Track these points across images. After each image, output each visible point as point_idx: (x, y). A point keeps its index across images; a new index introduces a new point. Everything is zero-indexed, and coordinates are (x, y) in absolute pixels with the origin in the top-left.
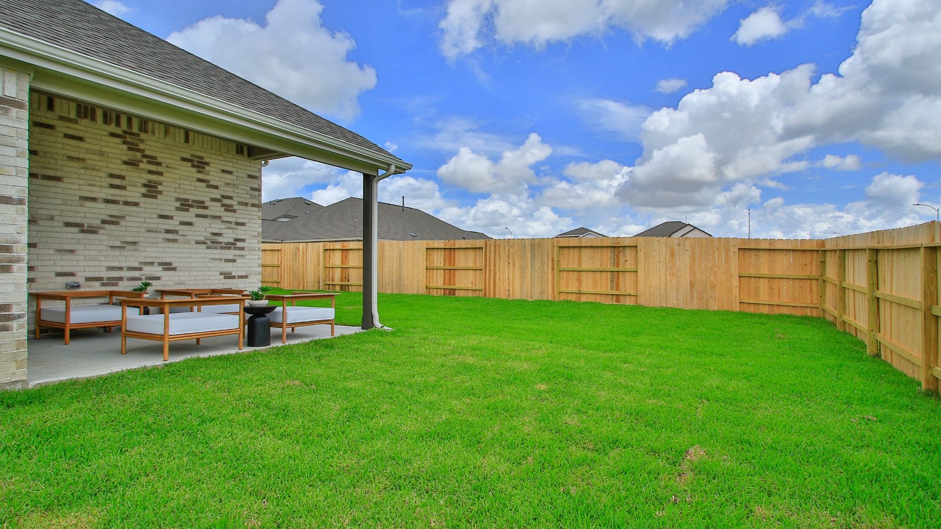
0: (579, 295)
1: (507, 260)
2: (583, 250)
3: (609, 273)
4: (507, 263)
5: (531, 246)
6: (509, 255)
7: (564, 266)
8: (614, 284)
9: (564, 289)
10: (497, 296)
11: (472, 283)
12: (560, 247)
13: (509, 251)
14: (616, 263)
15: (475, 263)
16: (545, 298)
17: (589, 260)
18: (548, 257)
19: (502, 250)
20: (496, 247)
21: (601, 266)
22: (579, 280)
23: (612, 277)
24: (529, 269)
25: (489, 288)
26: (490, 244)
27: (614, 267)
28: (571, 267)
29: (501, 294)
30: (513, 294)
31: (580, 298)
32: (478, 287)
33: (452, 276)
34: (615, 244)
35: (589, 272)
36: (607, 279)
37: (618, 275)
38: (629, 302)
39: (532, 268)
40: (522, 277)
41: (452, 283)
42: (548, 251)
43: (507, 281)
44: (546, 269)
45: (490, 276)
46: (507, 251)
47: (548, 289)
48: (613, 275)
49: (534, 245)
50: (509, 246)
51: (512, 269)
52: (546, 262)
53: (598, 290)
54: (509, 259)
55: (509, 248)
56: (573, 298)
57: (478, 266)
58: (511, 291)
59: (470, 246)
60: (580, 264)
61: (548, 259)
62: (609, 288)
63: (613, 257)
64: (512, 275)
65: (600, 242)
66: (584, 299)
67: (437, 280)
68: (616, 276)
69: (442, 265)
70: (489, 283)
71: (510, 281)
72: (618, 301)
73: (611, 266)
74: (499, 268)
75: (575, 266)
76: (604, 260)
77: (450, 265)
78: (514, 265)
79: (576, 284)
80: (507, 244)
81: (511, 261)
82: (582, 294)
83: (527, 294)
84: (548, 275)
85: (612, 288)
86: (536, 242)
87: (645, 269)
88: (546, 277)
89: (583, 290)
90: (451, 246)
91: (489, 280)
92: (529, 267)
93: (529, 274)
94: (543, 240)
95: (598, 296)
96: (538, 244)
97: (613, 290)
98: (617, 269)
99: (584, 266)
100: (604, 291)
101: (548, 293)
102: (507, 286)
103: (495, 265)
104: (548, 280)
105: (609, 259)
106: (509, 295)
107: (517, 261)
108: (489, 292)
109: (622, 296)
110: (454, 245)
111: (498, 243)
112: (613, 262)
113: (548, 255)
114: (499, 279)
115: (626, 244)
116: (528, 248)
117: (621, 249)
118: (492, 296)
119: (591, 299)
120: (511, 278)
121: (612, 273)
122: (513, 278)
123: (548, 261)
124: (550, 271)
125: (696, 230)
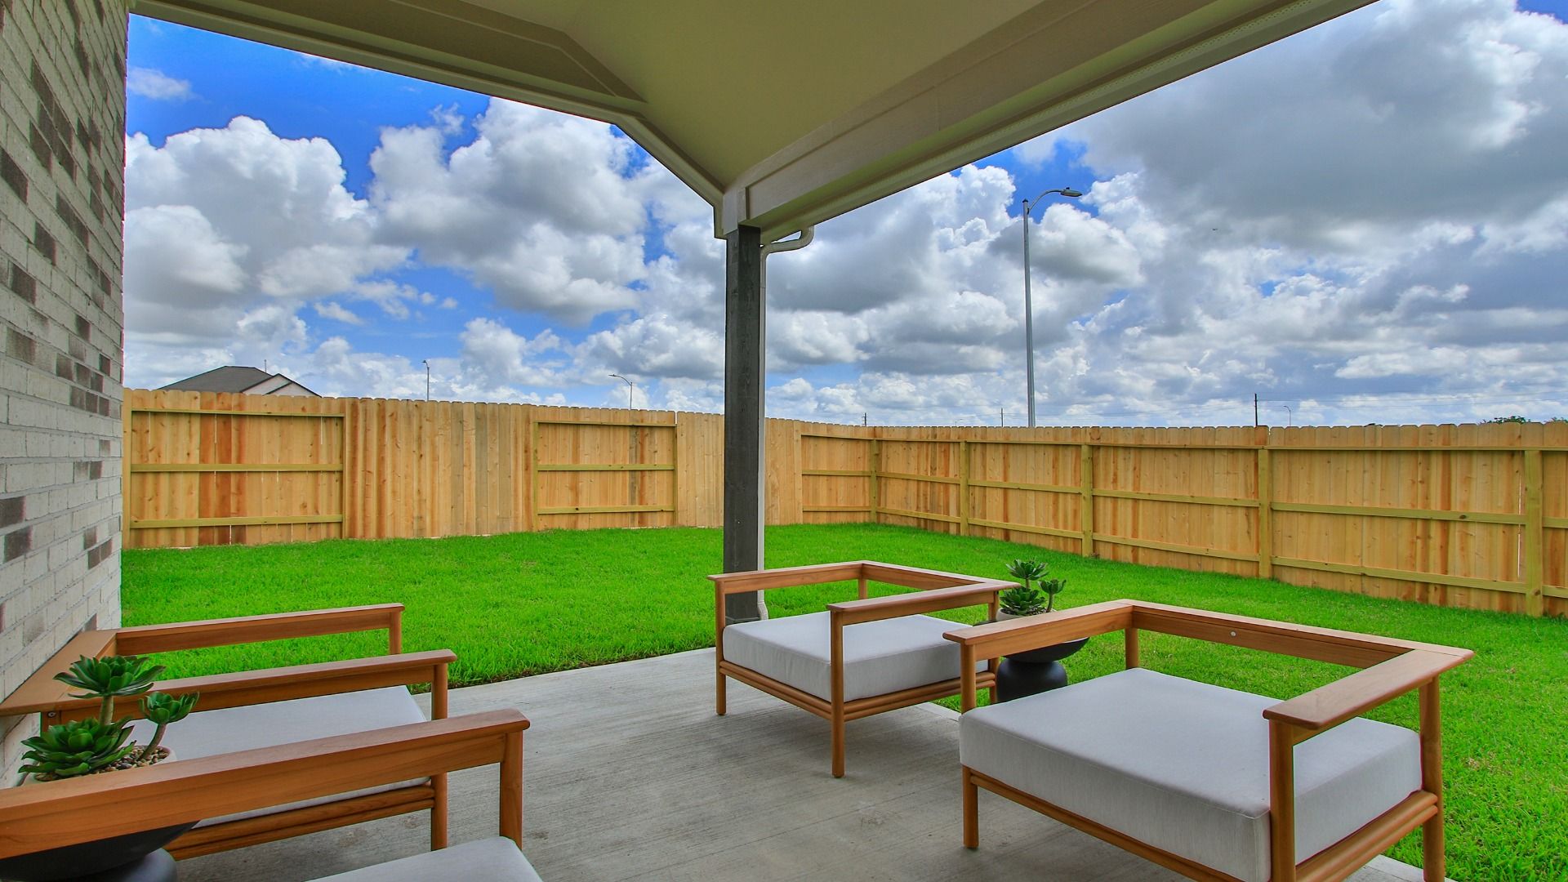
0: (574, 517)
1: (415, 447)
2: (581, 430)
3: (628, 473)
4: (415, 457)
5: (477, 418)
6: (420, 438)
7: (545, 463)
8: (637, 493)
9: (544, 508)
10: (389, 533)
11: (304, 506)
12: (539, 423)
13: (421, 428)
14: (639, 455)
15: (315, 455)
16: (510, 528)
17: (593, 451)
18: (516, 442)
19: (402, 424)
20: (383, 418)
21: (614, 461)
22: (575, 490)
23: (633, 481)
24: (474, 470)
25: (365, 517)
26: (366, 411)
27: (636, 462)
28: (560, 464)
29: (399, 527)
30: (432, 522)
31: (575, 523)
32: (324, 516)
33: (233, 489)
34: (637, 421)
35: (593, 473)
36: (624, 484)
37: (642, 478)
38: (661, 522)
39: (481, 466)
40: (457, 488)
41: (233, 510)
42: (515, 431)
43: (416, 497)
44: (513, 468)
45: (366, 487)
46: (415, 427)
47: (516, 509)
48: (635, 478)
49: (485, 416)
50: (420, 416)
51: (428, 470)
52: (512, 452)
53: (609, 508)
54: (420, 447)
55: (420, 421)
56: (562, 523)
57: (323, 463)
58: (428, 519)
59: (299, 413)
60: (576, 459)
61: (516, 447)
62: (628, 500)
63: (634, 446)
64: (428, 483)
65: (612, 418)
66: (583, 524)
67: (172, 502)
68: (640, 480)
69: (195, 459)
70: (364, 505)
71: (424, 498)
72: (641, 522)
73: (631, 461)
74: (394, 467)
75: (566, 462)
76: (620, 450)
77: (226, 459)
78: (435, 459)
79: (569, 496)
80: (415, 412)
81: (427, 449)
82: (580, 516)
83: (468, 524)
84: (516, 481)
85: (632, 502)
86: (489, 410)
87: (688, 465)
88: (512, 484)
89: (584, 506)
90: (230, 409)
91: (365, 496)
92: (474, 464)
93: (474, 478)
94: (505, 408)
95: (608, 516)
96: (493, 415)
97: (635, 504)
98: (642, 467)
99: (585, 462)
100: (618, 506)
101: (516, 517)
102: (416, 510)
103: (381, 460)
104: (516, 490)
105: (628, 447)
106: (421, 530)
107: (441, 452)
108: (365, 526)
109: (650, 514)
110: (240, 406)
111: (389, 410)
112: (634, 454)
113: (516, 438)
114: (394, 492)
115: (655, 423)
116: (470, 423)
117: (647, 431)
118: (372, 532)
119: (597, 523)
120: (427, 491)
121: (633, 473)
122: (433, 488)
123: (516, 452)
124: (521, 473)
125: (292, 386)
